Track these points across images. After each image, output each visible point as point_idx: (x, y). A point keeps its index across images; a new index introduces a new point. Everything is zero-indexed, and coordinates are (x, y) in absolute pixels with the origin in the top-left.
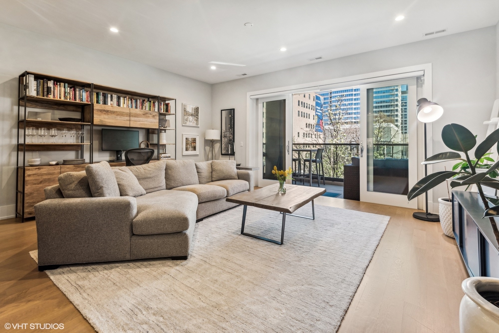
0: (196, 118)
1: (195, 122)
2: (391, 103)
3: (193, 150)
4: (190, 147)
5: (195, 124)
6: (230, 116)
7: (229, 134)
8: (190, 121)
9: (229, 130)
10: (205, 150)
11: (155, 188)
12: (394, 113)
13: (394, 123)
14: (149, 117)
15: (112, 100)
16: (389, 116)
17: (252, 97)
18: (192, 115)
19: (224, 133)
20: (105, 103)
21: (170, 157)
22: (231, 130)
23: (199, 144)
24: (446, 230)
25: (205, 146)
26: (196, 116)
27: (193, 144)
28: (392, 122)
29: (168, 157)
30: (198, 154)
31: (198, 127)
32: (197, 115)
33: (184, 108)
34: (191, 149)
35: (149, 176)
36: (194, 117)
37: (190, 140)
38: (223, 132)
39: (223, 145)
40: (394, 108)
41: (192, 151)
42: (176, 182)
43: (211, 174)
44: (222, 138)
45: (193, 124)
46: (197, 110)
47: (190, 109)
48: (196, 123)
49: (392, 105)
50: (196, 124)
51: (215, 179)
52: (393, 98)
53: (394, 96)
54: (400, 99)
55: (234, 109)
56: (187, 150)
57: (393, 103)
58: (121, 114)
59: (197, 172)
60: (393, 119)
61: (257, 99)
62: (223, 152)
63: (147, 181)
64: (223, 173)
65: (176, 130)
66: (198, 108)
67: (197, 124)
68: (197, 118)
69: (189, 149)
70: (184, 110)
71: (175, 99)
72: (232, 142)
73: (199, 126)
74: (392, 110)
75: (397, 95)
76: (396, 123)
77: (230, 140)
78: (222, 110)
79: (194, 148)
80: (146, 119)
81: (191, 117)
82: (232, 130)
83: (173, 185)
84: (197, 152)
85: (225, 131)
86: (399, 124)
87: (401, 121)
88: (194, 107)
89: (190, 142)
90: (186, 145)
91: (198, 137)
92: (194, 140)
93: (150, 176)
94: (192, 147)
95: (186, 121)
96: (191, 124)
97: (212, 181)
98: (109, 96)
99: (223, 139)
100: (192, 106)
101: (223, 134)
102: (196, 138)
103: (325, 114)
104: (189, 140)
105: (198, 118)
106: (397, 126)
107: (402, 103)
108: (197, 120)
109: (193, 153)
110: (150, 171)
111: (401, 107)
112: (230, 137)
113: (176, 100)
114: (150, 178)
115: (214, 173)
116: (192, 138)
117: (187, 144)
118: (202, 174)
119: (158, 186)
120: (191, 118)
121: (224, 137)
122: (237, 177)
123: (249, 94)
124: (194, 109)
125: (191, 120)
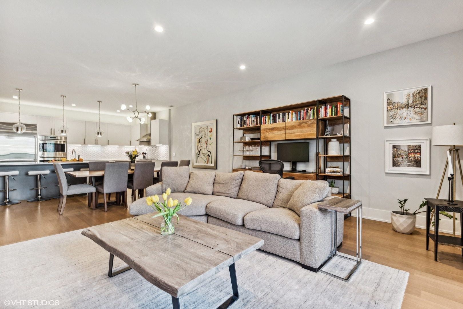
0: (419, 110)
3: (413, 166)
4: (405, 160)
5: (415, 121)
8: (401, 117)
14: (304, 126)
15: (279, 118)
18: (407, 106)
20: (275, 122)
23: (430, 155)
26: (419, 106)
27: (412, 155)
30: (426, 173)
32: (423, 103)
33: (387, 100)
34: (405, 163)
36: (412, 109)
37: (405, 148)
41: (409, 166)
45: (410, 121)
46: (421, 93)
47: (401, 97)
48: (419, 118)
50: (420, 120)
56: (395, 164)
58: (279, 129)
59: (277, 191)
66: (425, 89)
67: (423, 119)
68: (421, 108)
69: (402, 163)
70: (387, 102)
79: (418, 163)
80: (301, 130)
81: (405, 109)
84: (425, 169)
88: (413, 91)
89: (403, 153)
90: (393, 157)
91: (426, 143)
92: (417, 149)
94: (410, 161)
95: (392, 120)
96: (406, 122)
98: (278, 115)
100: (406, 92)
102: (421, 144)
104: (402, 148)
105: (425, 108)
108: (423, 112)
109: (414, 170)
116: (408, 146)
117: (395, 155)
120: (404, 112)
125: (405, 115)
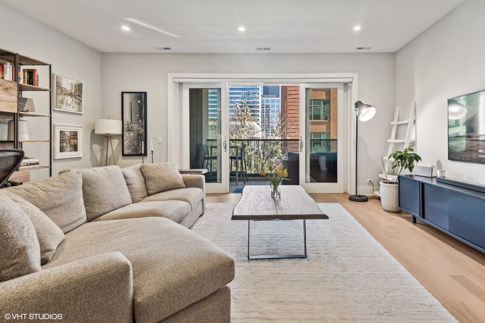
0: (77, 101)
1: (76, 106)
2: (254, 104)
3: (73, 151)
4: (68, 145)
5: (75, 110)
6: (139, 102)
7: (137, 127)
8: (67, 104)
9: (138, 121)
10: (91, 149)
11: (74, 222)
12: (256, 113)
13: (256, 122)
16: (252, 115)
17: (175, 80)
18: (71, 95)
19: (128, 125)
21: (38, 164)
22: (140, 121)
23: (82, 141)
24: (386, 206)
25: (91, 145)
26: (78, 97)
27: (72, 141)
28: (254, 120)
29: (33, 164)
30: (80, 156)
31: (81, 115)
32: (80, 96)
33: (57, 83)
34: (68, 148)
35: (58, 202)
36: (74, 98)
37: (68, 134)
38: (125, 123)
39: (126, 143)
40: (256, 108)
41: (70, 151)
42: (102, 205)
43: (144, 185)
44: (125, 132)
45: (73, 110)
46: (79, 87)
47: (67, 84)
48: (77, 108)
49: (254, 106)
50: (77, 110)
51: (154, 191)
52: (255, 100)
53: (256, 98)
54: (260, 102)
55: (145, 93)
56: (62, 150)
57: (255, 105)
59: (128, 184)
60: (255, 118)
61: (181, 84)
62: (126, 152)
63: (56, 213)
64: (166, 181)
65: (51, 117)
66: (81, 84)
67: (80, 109)
68: (79, 100)
69: (66, 149)
70: (57, 85)
71: (49, 63)
72: (142, 137)
73: (82, 113)
74: (254, 111)
75: (258, 98)
76: (257, 122)
77: (139, 135)
78: (123, 93)
79: (76, 148)
81: (69, 97)
82: (142, 121)
83: (97, 211)
84: (79, 153)
85: (130, 122)
86: (260, 122)
87: (261, 120)
88: (75, 82)
89: (67, 139)
90: (61, 143)
91: (81, 129)
92: (75, 135)
93: (61, 202)
94: (71, 146)
95: (61, 104)
96: (70, 109)
97: (149, 195)
99: (126, 134)
100: (70, 81)
101: (126, 127)
102: (78, 131)
103: (232, 109)
104: (66, 134)
105: (81, 101)
106: (258, 124)
107: (262, 105)
108: (79, 103)
109: (73, 154)
110: (58, 192)
111: (261, 109)
112: (140, 130)
113: (50, 66)
114: (61, 205)
115: (149, 183)
116: (70, 132)
117: (62, 141)
118: (134, 186)
119: (77, 218)
120: (69, 99)
121: (128, 130)
122: (184, 185)
123: (170, 76)
124: (74, 86)
125: (69, 102)
